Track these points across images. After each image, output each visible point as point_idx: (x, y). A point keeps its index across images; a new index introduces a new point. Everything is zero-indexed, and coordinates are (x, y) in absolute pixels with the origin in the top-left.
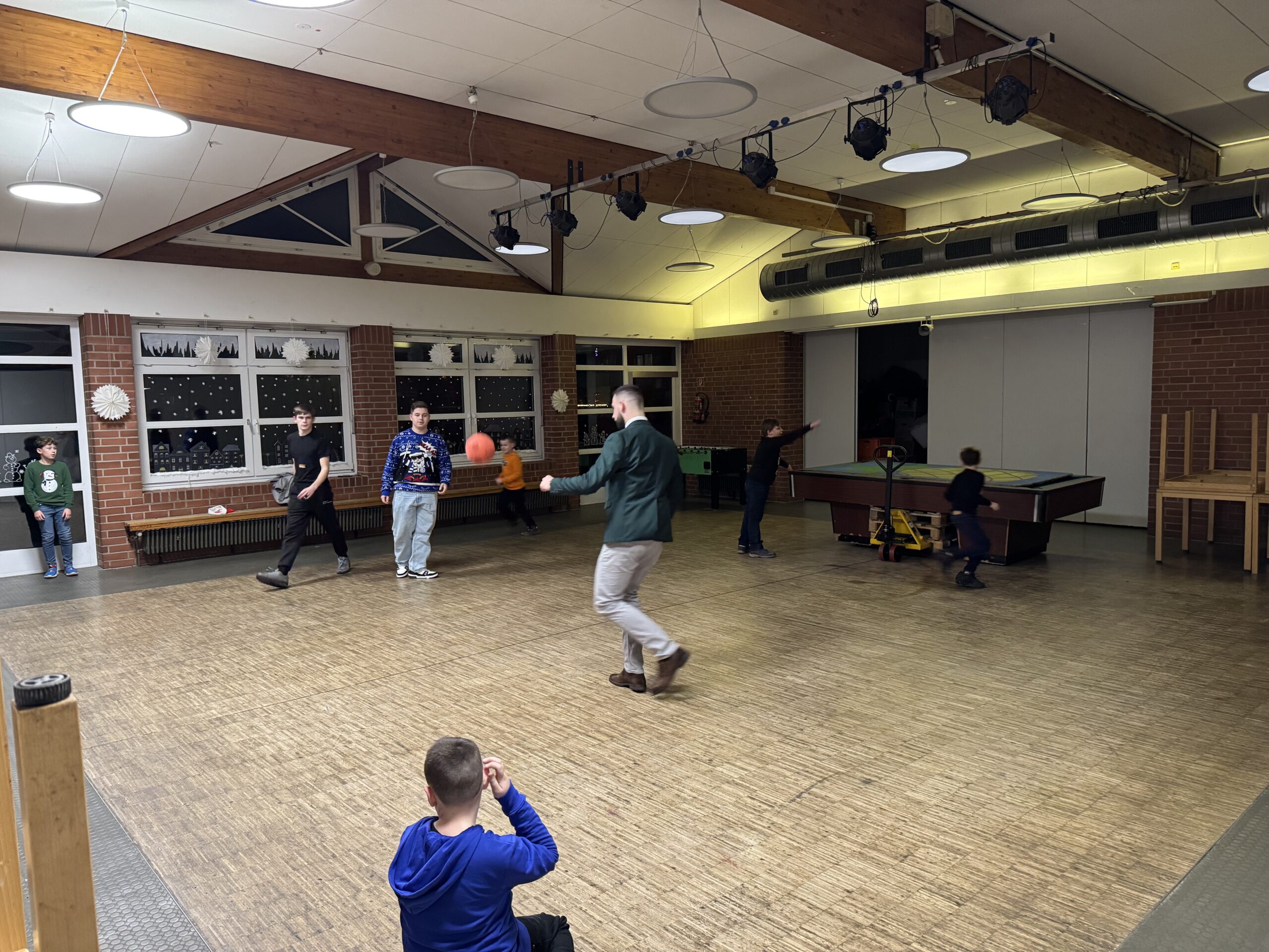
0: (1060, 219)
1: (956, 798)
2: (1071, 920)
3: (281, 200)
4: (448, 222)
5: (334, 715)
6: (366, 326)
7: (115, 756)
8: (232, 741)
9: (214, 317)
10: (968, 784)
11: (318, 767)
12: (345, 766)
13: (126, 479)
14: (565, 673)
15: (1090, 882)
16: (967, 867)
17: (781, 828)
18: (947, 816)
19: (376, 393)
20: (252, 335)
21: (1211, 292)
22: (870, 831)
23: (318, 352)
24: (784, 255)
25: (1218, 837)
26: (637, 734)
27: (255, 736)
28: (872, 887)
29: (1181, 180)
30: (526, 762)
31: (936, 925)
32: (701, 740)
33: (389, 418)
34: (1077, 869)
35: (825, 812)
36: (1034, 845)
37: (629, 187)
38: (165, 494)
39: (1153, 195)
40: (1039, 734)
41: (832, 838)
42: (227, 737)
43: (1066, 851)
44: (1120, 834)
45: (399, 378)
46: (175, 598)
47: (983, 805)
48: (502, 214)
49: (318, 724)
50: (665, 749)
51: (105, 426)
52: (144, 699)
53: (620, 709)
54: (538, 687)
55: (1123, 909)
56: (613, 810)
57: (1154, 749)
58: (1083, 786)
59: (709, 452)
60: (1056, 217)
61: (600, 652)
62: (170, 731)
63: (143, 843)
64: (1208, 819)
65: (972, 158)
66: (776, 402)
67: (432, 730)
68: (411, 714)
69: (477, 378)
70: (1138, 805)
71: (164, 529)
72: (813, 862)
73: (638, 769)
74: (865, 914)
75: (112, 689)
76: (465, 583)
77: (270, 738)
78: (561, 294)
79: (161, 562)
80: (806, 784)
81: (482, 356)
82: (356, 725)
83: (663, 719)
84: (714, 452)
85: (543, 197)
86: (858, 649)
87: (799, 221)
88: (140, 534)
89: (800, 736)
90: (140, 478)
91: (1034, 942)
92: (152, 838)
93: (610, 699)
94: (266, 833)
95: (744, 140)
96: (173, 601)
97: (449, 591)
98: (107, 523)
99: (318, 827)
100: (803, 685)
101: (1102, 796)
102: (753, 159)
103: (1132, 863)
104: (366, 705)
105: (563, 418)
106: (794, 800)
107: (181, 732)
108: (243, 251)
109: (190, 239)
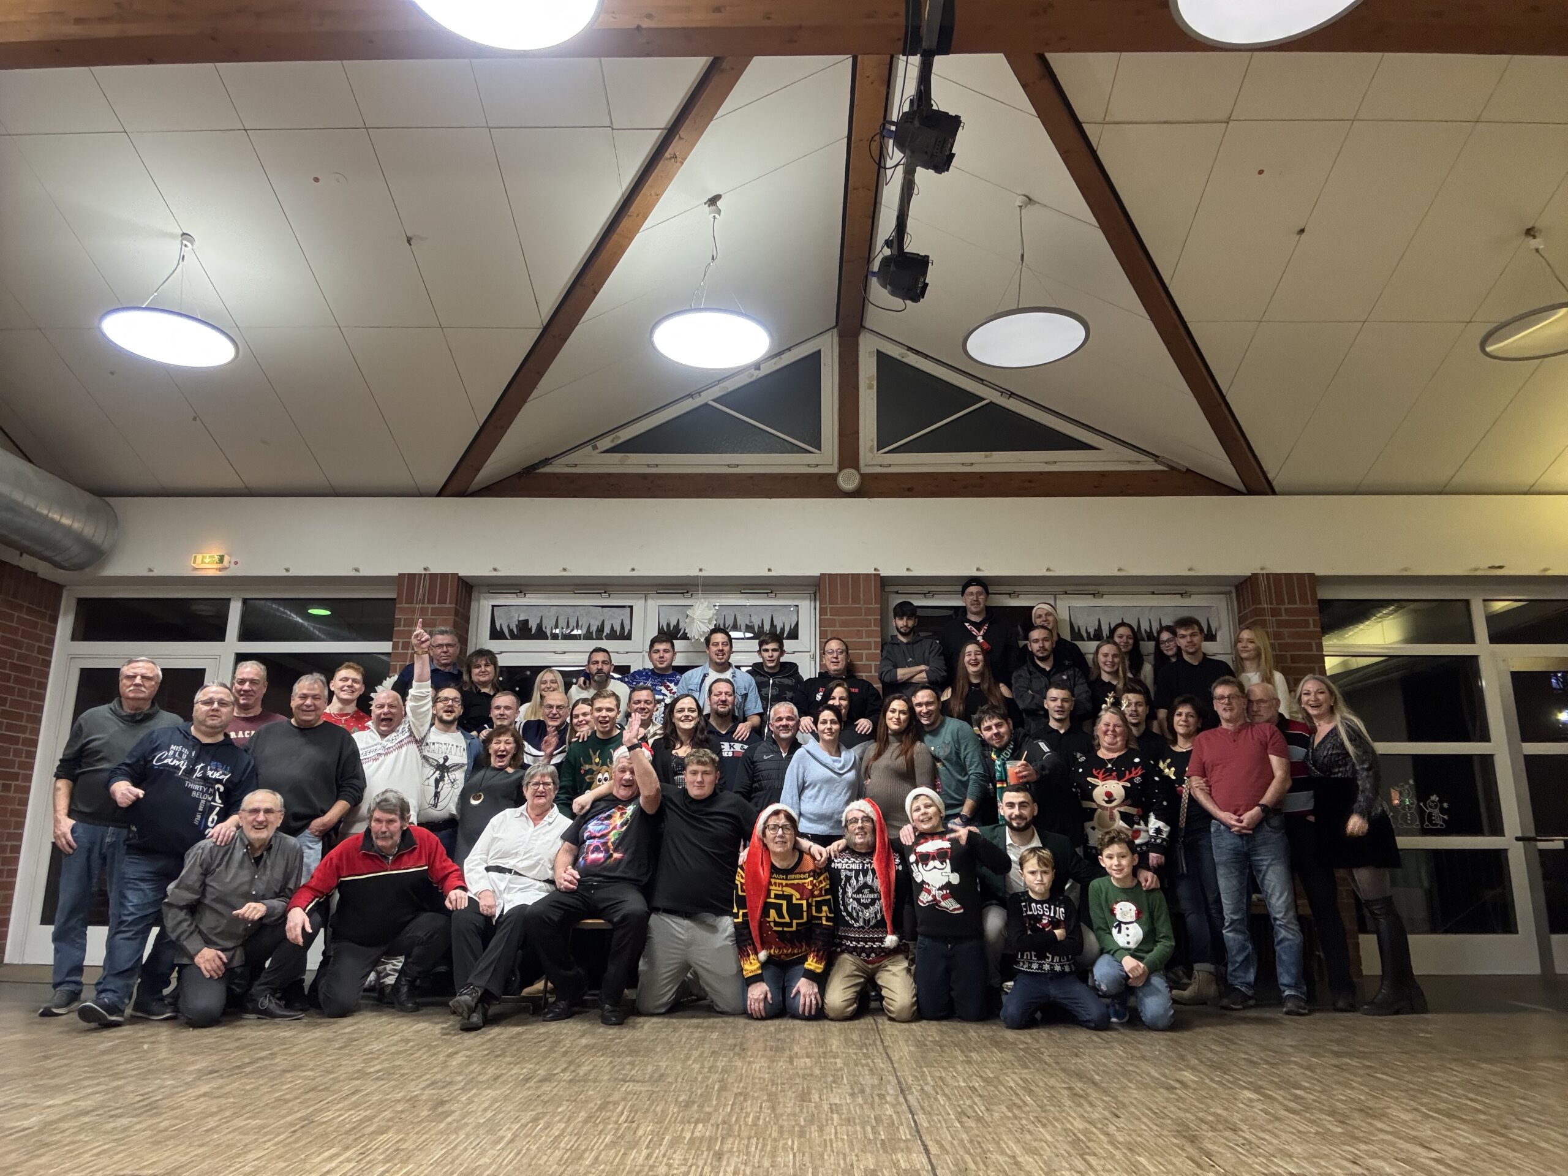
4: (1004, 392)
78: (1273, 493)
108: (644, 476)
109: (568, 466)
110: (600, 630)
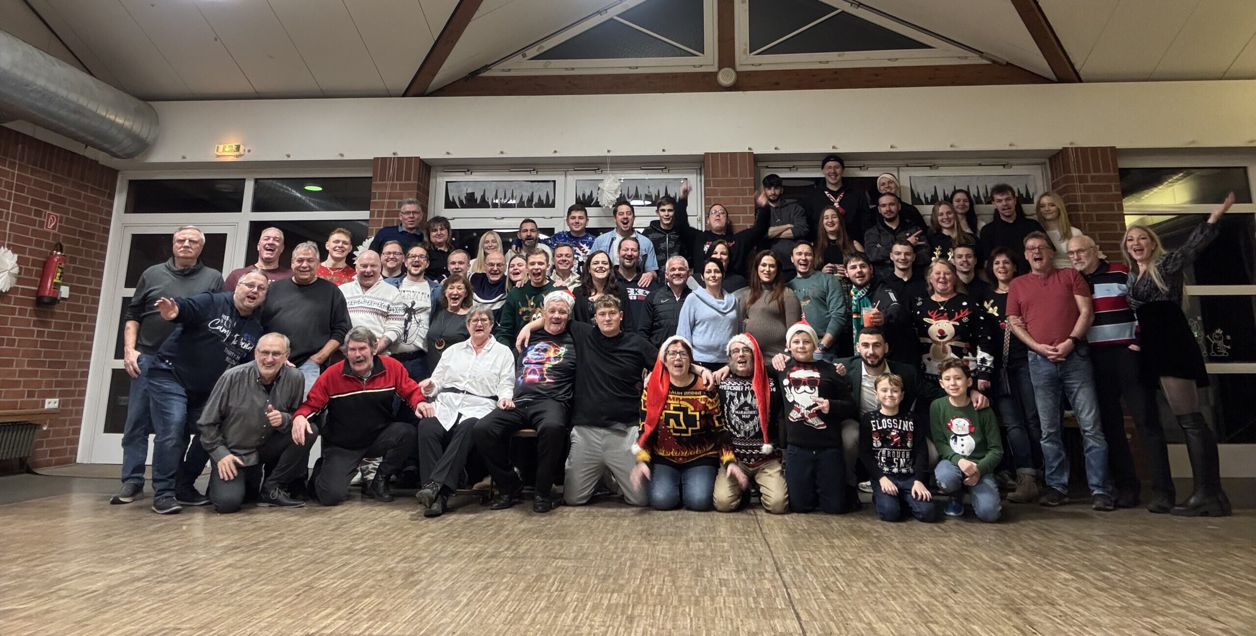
3: (613, 12)
6: (716, 154)
108: (563, 78)
109: (503, 70)
110: (530, 200)
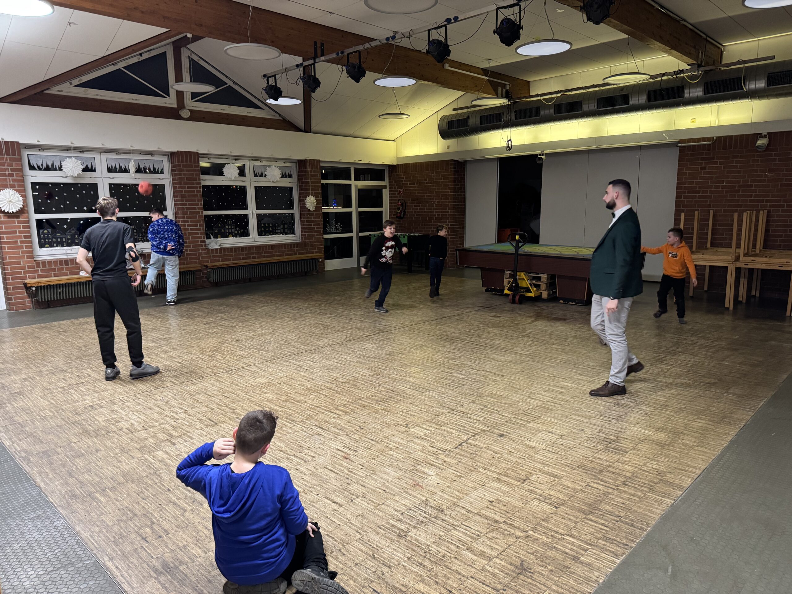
0: (625, 90)
1: (555, 445)
2: (622, 514)
3: (121, 65)
4: (234, 83)
5: (167, 402)
6: (181, 152)
7: (22, 431)
8: (100, 420)
9: (77, 144)
10: (562, 436)
11: (158, 435)
12: (175, 434)
13: (23, 252)
14: (316, 374)
15: (633, 492)
16: (561, 485)
17: (450, 465)
18: (550, 455)
19: (189, 196)
20: (105, 156)
21: (713, 138)
22: (504, 466)
23: (149, 169)
24: (454, 110)
25: (708, 464)
26: (362, 410)
27: (115, 416)
28: (505, 499)
29: (700, 66)
30: (292, 429)
31: (542, 520)
32: (401, 413)
33: (198, 213)
34: (626, 484)
35: (476, 454)
36: (601, 471)
37: (354, 60)
38: (50, 262)
39: (682, 75)
40: (604, 406)
41: (480, 469)
42: (96, 417)
43: (619, 474)
44: (651, 464)
45: (204, 186)
46: (59, 330)
47: (571, 449)
48: (270, 77)
49: (156, 408)
50: (379, 419)
51: (6, 217)
52: (40, 394)
53: (351, 395)
54: (299, 383)
55: (652, 507)
56: (347, 456)
57: (671, 414)
58: (629, 435)
59: (406, 237)
60: (623, 88)
61: (338, 361)
62: (59, 415)
63: (42, 485)
64: (701, 453)
65: (573, 48)
66: (448, 205)
67: (231, 411)
68: (217, 401)
69: (255, 187)
70: (662, 446)
71: (50, 285)
72: (470, 485)
73: (363, 431)
74: (501, 515)
75: (18, 388)
76: (251, 319)
77: (125, 417)
78: (310, 132)
79: (49, 307)
80: (465, 437)
81: (259, 172)
82: (182, 409)
83: (378, 401)
84: (409, 237)
85: (297, 66)
86: (496, 357)
87: (463, 87)
88: (34, 289)
89: (461, 409)
90: (32, 252)
91: (600, 528)
92: (48, 482)
93: (345, 389)
94: (124, 476)
95: (429, 31)
96: (58, 332)
97: (240, 324)
98: (11, 281)
99: (158, 473)
100: (463, 378)
101: (641, 441)
102: (435, 43)
103: (658, 480)
104: (188, 396)
105: (313, 214)
106: (457, 447)
107: (66, 415)
108: (96, 100)
109: (58, 91)
